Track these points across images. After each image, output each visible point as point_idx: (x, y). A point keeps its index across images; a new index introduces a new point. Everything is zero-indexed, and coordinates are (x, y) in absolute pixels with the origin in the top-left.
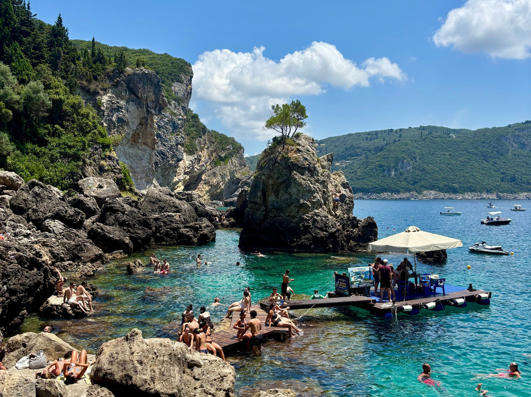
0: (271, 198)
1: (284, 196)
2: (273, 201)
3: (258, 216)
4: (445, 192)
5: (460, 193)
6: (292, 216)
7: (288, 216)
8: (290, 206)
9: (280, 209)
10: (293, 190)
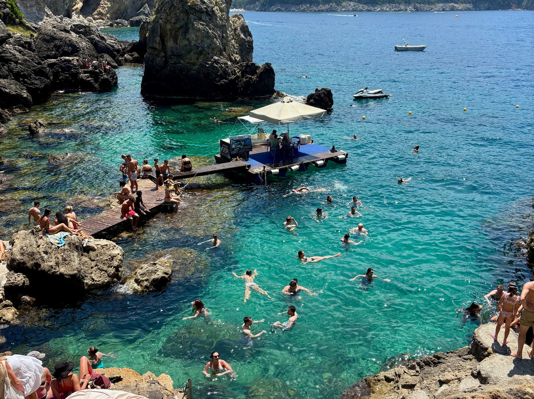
0: (170, 44)
1: (183, 42)
2: (173, 48)
3: (157, 62)
4: (364, 4)
5: (379, 4)
6: (192, 63)
7: (188, 63)
8: (189, 52)
9: (179, 56)
10: (192, 36)
